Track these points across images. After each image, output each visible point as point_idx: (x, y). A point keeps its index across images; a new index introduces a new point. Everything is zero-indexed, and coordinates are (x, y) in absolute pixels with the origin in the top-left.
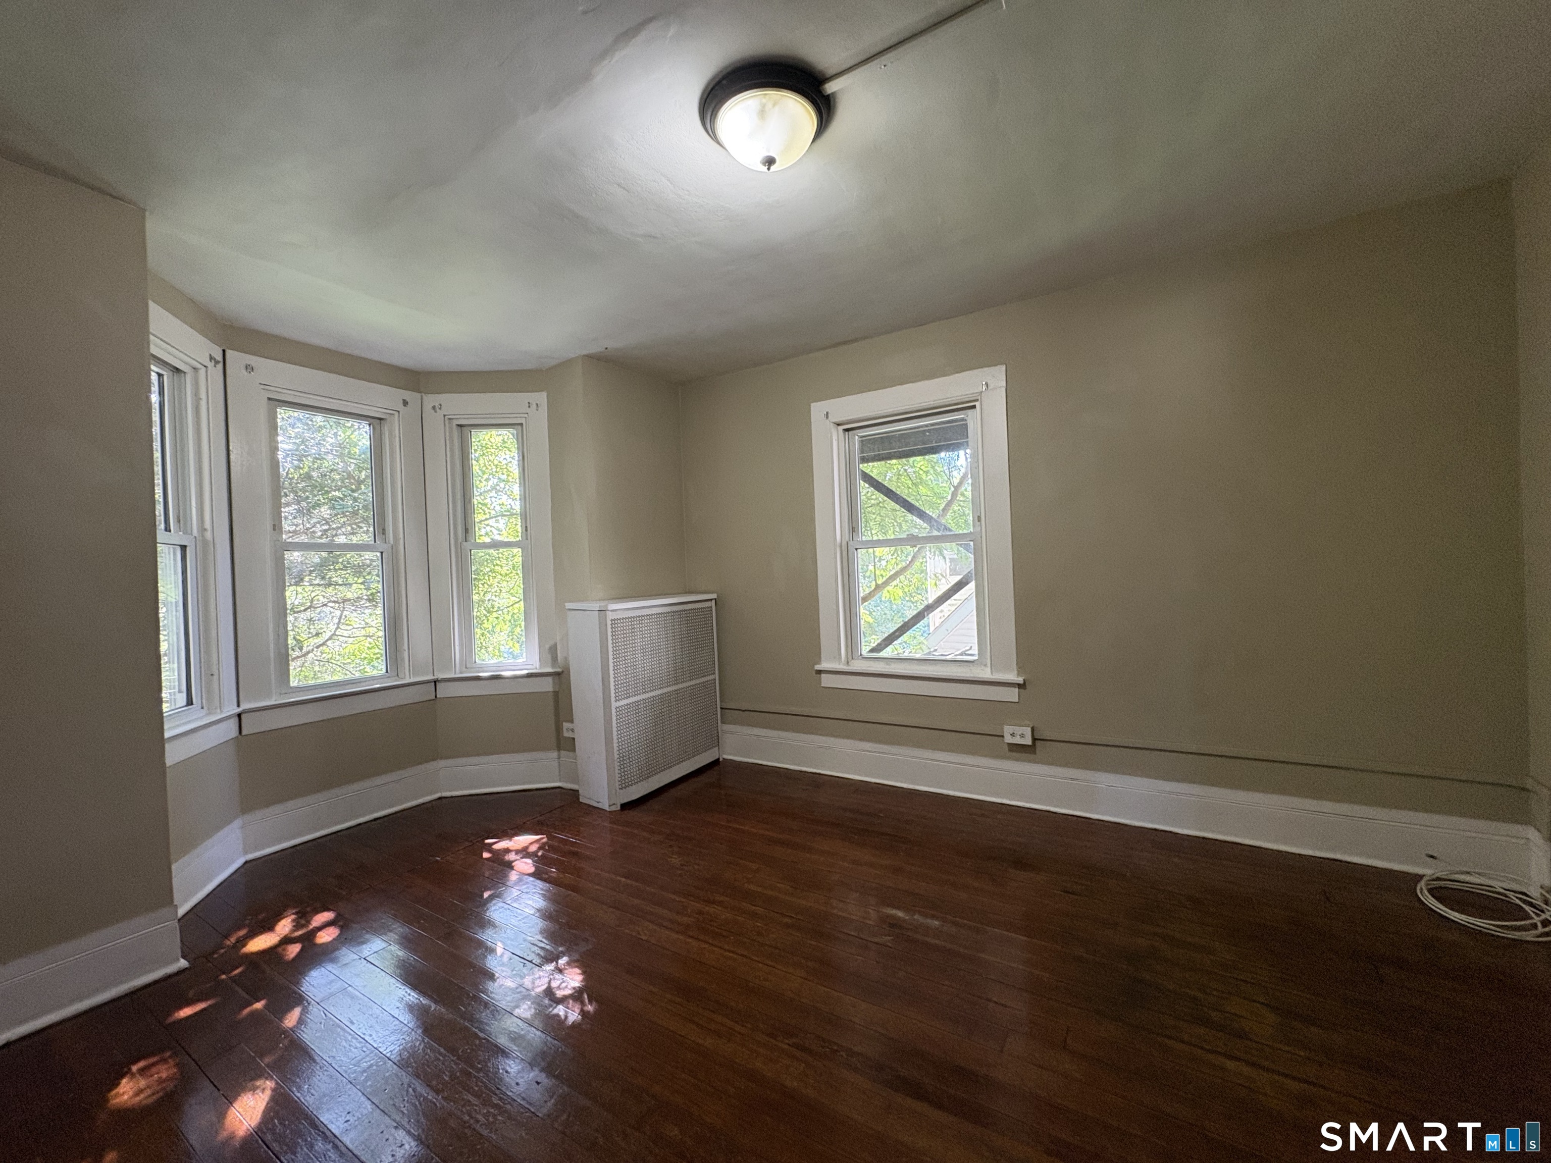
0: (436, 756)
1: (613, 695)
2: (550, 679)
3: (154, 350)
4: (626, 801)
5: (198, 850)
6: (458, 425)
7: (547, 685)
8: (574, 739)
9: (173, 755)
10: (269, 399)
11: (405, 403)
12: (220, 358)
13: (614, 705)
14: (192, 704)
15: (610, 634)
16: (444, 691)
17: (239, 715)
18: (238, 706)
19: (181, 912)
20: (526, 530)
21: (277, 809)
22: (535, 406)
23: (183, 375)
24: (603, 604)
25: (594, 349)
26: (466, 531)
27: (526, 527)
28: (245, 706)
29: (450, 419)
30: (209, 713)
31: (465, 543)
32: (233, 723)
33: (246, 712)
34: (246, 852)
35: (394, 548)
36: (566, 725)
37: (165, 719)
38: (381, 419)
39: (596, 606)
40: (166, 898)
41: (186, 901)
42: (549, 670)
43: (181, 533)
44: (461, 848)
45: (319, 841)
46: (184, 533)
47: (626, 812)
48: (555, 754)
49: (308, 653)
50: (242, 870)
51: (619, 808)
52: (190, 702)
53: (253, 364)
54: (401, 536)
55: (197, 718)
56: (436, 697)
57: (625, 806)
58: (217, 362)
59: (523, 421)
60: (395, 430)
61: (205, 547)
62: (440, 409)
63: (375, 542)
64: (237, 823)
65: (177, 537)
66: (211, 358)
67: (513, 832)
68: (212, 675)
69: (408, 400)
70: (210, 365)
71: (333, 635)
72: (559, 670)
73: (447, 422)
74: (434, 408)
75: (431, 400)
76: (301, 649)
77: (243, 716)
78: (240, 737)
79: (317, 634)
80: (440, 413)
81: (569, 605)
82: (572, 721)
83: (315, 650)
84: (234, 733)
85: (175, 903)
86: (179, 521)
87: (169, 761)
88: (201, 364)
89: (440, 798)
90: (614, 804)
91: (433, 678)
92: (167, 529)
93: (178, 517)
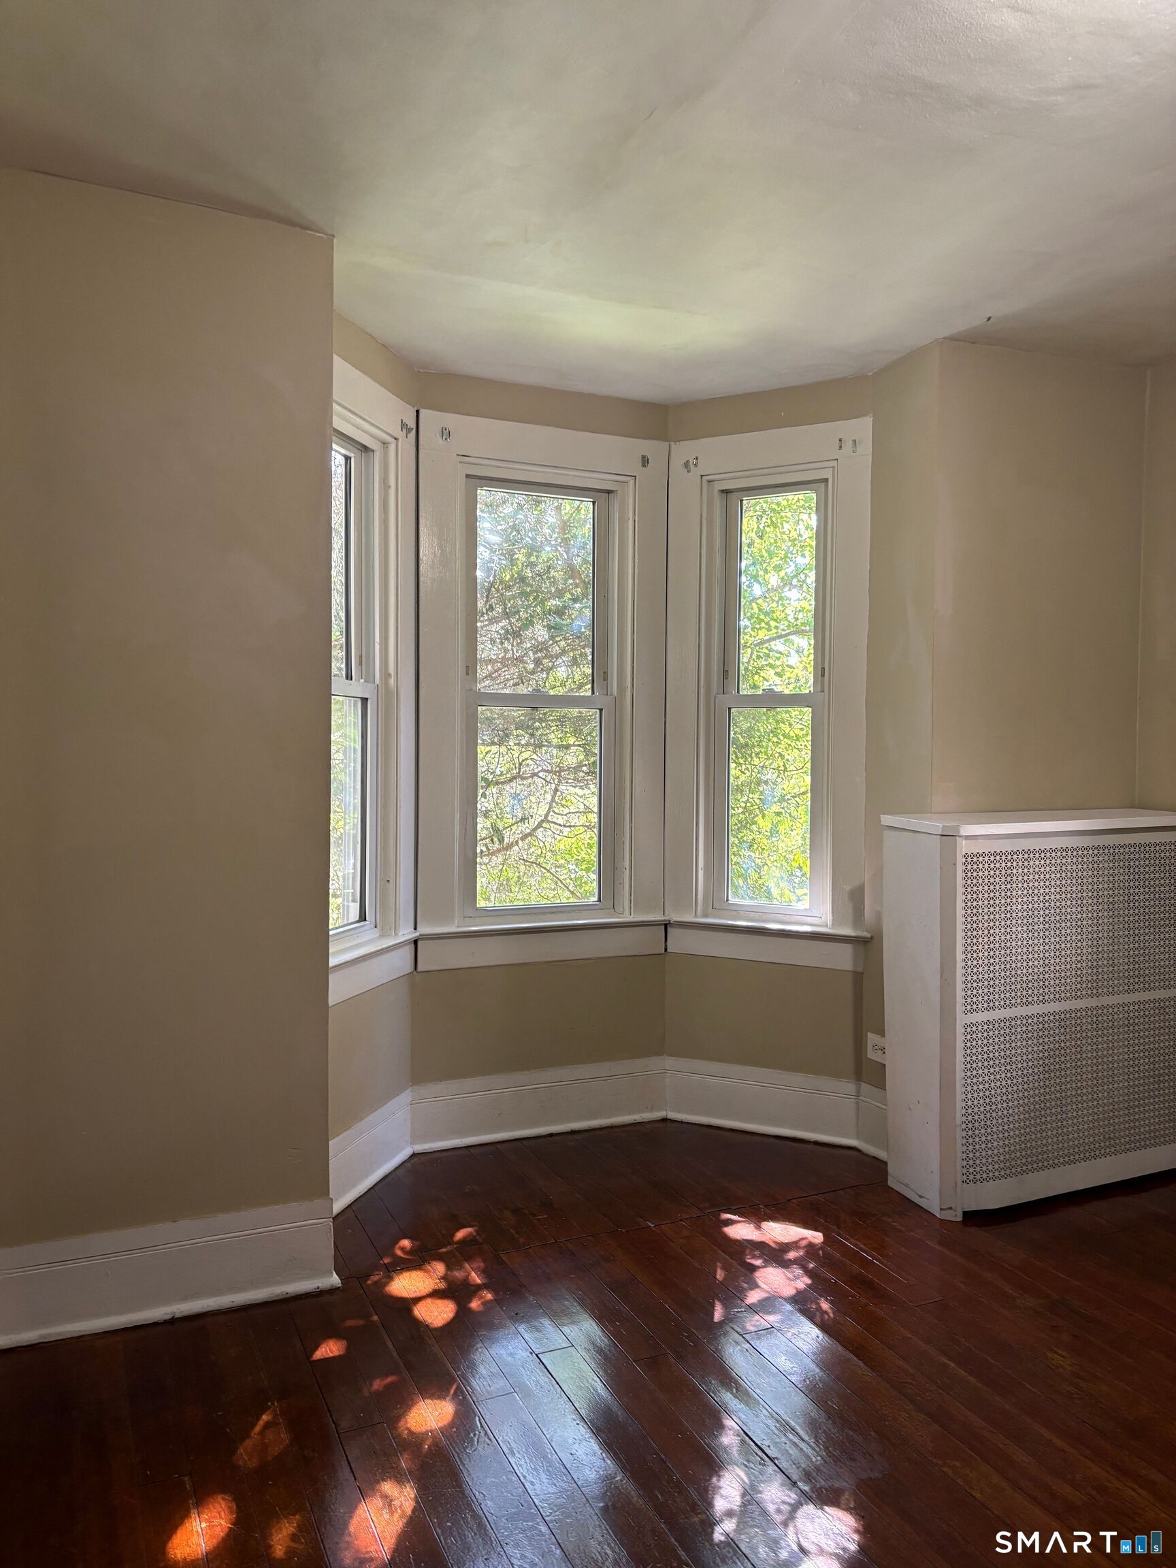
0: (658, 1048)
1: (960, 1000)
2: (848, 948)
3: (337, 423)
4: (974, 1207)
5: (362, 1125)
6: (723, 491)
7: (843, 959)
8: (885, 1065)
9: (339, 990)
10: (468, 476)
11: (645, 461)
12: (413, 425)
13: (962, 1019)
14: (365, 920)
15: (960, 881)
16: (679, 942)
17: (416, 942)
18: (415, 929)
19: (337, 1207)
20: (823, 675)
21: (453, 1086)
22: (850, 443)
23: (371, 454)
24: (950, 823)
25: (961, 324)
26: (725, 673)
27: (823, 669)
28: (424, 929)
29: (709, 481)
30: (383, 936)
31: (720, 696)
32: (408, 951)
33: (423, 939)
34: (413, 1143)
35: (618, 702)
36: (872, 1038)
37: (331, 939)
38: (609, 492)
39: (936, 825)
40: (321, 1189)
41: (344, 1192)
42: (848, 931)
43: (362, 681)
44: (685, 1216)
45: (499, 1146)
46: (365, 681)
47: (973, 1230)
48: (850, 1087)
49: (510, 846)
50: (409, 1165)
51: (960, 1218)
52: (363, 917)
53: (450, 427)
54: (629, 684)
55: (368, 941)
56: (666, 950)
57: (971, 1217)
58: (409, 430)
59: (827, 474)
60: (629, 507)
61: (388, 698)
62: (696, 465)
63: (593, 693)
64: (406, 1097)
65: (358, 687)
66: (403, 425)
67: (768, 1211)
68: (388, 881)
69: (649, 455)
70: (400, 435)
71: (542, 821)
72: (866, 934)
73: (705, 483)
74: (686, 465)
75: (683, 451)
76: (501, 841)
77: (420, 943)
78: (415, 973)
79: (523, 820)
80: (696, 472)
81: (887, 820)
82: (882, 1033)
83: (520, 842)
84: (408, 967)
85: (331, 1196)
86: (361, 664)
87: (333, 999)
88: (392, 436)
89: (664, 1120)
90: (951, 1208)
91: (663, 918)
92: (349, 677)
93: (361, 657)
